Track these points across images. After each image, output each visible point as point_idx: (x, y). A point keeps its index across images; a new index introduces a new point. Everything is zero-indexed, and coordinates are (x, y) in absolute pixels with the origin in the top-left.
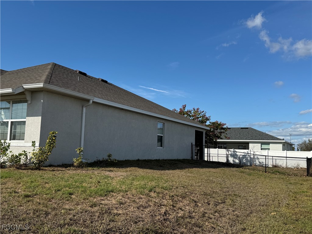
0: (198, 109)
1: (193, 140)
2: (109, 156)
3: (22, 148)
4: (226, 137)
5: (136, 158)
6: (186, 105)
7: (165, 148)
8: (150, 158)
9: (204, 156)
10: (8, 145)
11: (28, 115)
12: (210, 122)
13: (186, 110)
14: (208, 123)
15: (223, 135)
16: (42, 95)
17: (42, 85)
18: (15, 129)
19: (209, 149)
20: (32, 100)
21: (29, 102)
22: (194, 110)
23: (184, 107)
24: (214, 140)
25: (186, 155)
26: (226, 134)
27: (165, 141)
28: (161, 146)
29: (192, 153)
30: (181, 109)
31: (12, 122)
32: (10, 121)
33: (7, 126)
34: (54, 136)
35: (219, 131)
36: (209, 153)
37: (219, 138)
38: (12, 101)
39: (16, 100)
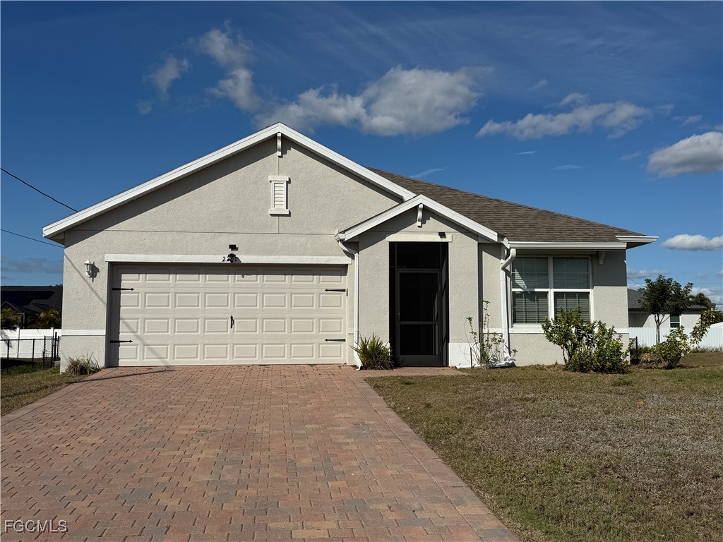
16: (622, 252)
21: (601, 263)
31: (555, 293)
38: (551, 258)
39: (561, 257)
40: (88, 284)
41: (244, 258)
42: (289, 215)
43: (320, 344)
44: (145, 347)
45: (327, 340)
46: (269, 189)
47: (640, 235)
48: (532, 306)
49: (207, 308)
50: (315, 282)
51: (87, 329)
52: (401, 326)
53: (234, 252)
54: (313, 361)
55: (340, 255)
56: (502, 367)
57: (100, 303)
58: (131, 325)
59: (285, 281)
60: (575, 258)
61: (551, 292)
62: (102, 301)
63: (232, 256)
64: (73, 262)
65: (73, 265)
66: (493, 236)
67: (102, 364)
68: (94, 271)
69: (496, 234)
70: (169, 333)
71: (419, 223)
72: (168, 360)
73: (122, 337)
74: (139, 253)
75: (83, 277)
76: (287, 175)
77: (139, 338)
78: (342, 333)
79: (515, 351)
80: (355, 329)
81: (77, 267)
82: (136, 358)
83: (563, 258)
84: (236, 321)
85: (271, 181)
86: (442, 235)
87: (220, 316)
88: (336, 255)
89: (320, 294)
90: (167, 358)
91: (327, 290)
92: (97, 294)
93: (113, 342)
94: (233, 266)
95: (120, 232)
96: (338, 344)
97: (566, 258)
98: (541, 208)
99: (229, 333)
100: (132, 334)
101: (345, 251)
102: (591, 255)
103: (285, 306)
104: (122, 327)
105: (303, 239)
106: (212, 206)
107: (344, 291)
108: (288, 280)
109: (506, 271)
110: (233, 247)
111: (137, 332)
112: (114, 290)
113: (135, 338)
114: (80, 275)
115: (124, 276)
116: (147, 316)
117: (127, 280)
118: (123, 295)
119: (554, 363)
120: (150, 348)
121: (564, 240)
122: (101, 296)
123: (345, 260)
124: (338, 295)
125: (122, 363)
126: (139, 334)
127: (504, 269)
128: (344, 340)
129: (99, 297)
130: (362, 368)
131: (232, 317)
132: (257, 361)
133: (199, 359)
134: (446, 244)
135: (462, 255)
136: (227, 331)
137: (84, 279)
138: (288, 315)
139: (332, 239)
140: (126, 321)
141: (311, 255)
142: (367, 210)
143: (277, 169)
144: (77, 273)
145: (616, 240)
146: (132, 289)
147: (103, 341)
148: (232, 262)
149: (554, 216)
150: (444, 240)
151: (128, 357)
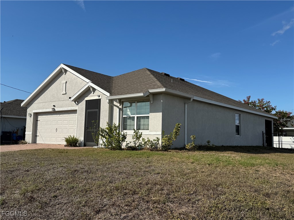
0: (262, 100)
1: (263, 128)
2: (208, 142)
3: (148, 135)
4: (292, 126)
5: (220, 145)
6: (250, 96)
7: (242, 136)
8: (231, 145)
9: (273, 144)
10: (140, 134)
11: (151, 112)
12: (276, 112)
13: (250, 101)
14: (274, 112)
15: (289, 124)
16: (161, 97)
17: (165, 90)
18: (140, 122)
19: (280, 137)
20: (153, 100)
21: (152, 102)
22: (259, 100)
23: (249, 98)
24: (280, 129)
25: (259, 142)
26: (292, 122)
27: (242, 130)
28: (238, 134)
29: (263, 141)
30: (244, 101)
31: (137, 117)
32: (136, 116)
33: (134, 120)
34: (179, 127)
35: (285, 119)
36: (280, 141)
37: (284, 126)
38: (137, 102)
40: (30, 119)
41: (56, 109)
42: (66, 94)
46: (62, 86)
49: (52, 126)
51: (29, 132)
52: (87, 131)
67: (31, 142)
68: (31, 115)
70: (45, 134)
72: (45, 142)
74: (38, 110)
85: (62, 83)
86: (99, 96)
95: (36, 104)
99: (56, 134)
100: (39, 134)
103: (67, 125)
110: (54, 106)
112: (37, 121)
116: (42, 129)
120: (42, 138)
132: (61, 143)
133: (50, 142)
135: (104, 103)
138: (68, 128)
141: (70, 107)
143: (64, 79)
146: (40, 120)
147: (31, 135)
148: (54, 111)
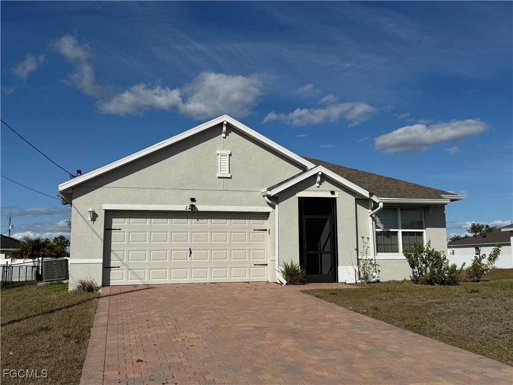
18: (407, 240)
21: (430, 212)
38: (400, 209)
39: (405, 208)
40: (90, 226)
41: (200, 208)
42: (231, 178)
43: (250, 268)
44: (129, 271)
45: (255, 265)
46: (217, 160)
47: (454, 194)
48: (388, 241)
49: (173, 242)
50: (246, 224)
51: (89, 258)
52: (307, 254)
53: (194, 203)
54: (246, 279)
55: (265, 206)
56: (374, 282)
57: (99, 239)
58: (119, 256)
59: (226, 223)
60: (414, 209)
61: (400, 231)
62: (100, 237)
63: (192, 206)
64: (79, 209)
65: (79, 212)
66: (366, 194)
67: (100, 284)
68: (94, 216)
69: (368, 193)
70: (146, 261)
71: (317, 185)
72: (146, 280)
73: (113, 264)
74: (127, 203)
75: (86, 221)
76: (229, 150)
77: (125, 264)
78: (265, 260)
79: (379, 271)
80: (277, 257)
81: (81, 213)
82: (123, 279)
83: (406, 209)
84: (193, 252)
85: (218, 154)
86: (333, 193)
87: (182, 248)
88: (262, 206)
89: (250, 232)
90: (144, 279)
91: (255, 230)
92: (96, 233)
93: (107, 268)
94: (193, 213)
95: (114, 189)
96: (262, 268)
97: (408, 209)
98: (386, 176)
99: (188, 260)
100: (120, 262)
101: (268, 203)
102: (424, 208)
103: (226, 241)
104: (113, 257)
105: (240, 194)
106: (178, 170)
107: (266, 230)
108: (229, 223)
109: (372, 217)
110: (193, 200)
111: (123, 260)
112: (108, 230)
113: (122, 264)
114: (84, 219)
115: (114, 220)
116: (131, 249)
117: (116, 223)
118: (114, 233)
119: (403, 279)
120: (133, 272)
121: (411, 197)
122: (99, 234)
123: (268, 209)
124: (262, 233)
125: (112, 283)
126: (125, 261)
127: (371, 216)
128: (267, 265)
129: (98, 235)
130: (287, 284)
131: (190, 249)
132: (208, 280)
133: (167, 279)
134: (335, 199)
135: (345, 206)
136: (187, 259)
137: (87, 222)
138: (228, 248)
139: (259, 195)
140: (116, 252)
141: (245, 206)
142: (282, 175)
143: (222, 146)
144: (82, 218)
145: (441, 198)
146: (120, 229)
147: (101, 267)
148: (192, 210)
149: (396, 181)
150: (334, 196)
151: (117, 278)
